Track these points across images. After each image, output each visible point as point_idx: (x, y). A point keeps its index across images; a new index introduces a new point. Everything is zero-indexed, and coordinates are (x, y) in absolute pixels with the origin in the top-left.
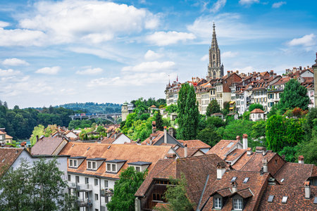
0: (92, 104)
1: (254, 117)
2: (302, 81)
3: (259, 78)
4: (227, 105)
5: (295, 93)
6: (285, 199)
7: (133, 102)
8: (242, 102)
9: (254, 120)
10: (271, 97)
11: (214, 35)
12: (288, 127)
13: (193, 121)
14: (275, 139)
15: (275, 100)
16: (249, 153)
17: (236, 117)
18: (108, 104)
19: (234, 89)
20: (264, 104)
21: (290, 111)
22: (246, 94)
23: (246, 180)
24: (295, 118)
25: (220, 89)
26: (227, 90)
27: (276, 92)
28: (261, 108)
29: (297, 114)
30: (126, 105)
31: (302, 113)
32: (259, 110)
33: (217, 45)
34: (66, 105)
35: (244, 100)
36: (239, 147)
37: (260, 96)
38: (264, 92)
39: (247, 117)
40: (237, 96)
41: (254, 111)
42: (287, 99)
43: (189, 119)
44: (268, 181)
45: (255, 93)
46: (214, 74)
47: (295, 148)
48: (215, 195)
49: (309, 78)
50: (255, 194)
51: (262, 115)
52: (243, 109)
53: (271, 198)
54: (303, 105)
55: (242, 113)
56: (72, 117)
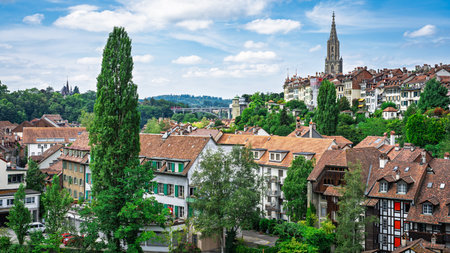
0: (188, 96)
1: (387, 116)
2: (438, 79)
3: (392, 76)
4: (356, 102)
5: (435, 93)
6: (442, 186)
7: (245, 96)
8: (373, 100)
9: (386, 118)
10: (405, 95)
11: (334, 25)
12: (430, 126)
13: (333, 118)
14: (416, 137)
15: (409, 98)
16: (397, 149)
17: (367, 115)
18: (205, 97)
19: (364, 86)
20: (397, 103)
21: (431, 110)
22: (377, 92)
23: (407, 169)
24: (436, 117)
25: (349, 85)
26: (357, 87)
27: (411, 91)
28: (394, 106)
29: (439, 114)
30: (237, 99)
31: (444, 112)
32: (392, 108)
33: (336, 36)
34: (159, 97)
35: (375, 98)
36: (386, 143)
37: (393, 95)
38: (397, 89)
39: (379, 115)
40: (368, 94)
41: (387, 109)
42: (428, 98)
43: (330, 116)
44: (427, 171)
45: (386, 91)
46: (332, 68)
47: (437, 147)
48: (381, 180)
49: (445, 77)
50: (417, 181)
51: (395, 114)
52: (373, 107)
53: (430, 185)
54: (444, 104)
55: (373, 111)
56: (174, 110)
